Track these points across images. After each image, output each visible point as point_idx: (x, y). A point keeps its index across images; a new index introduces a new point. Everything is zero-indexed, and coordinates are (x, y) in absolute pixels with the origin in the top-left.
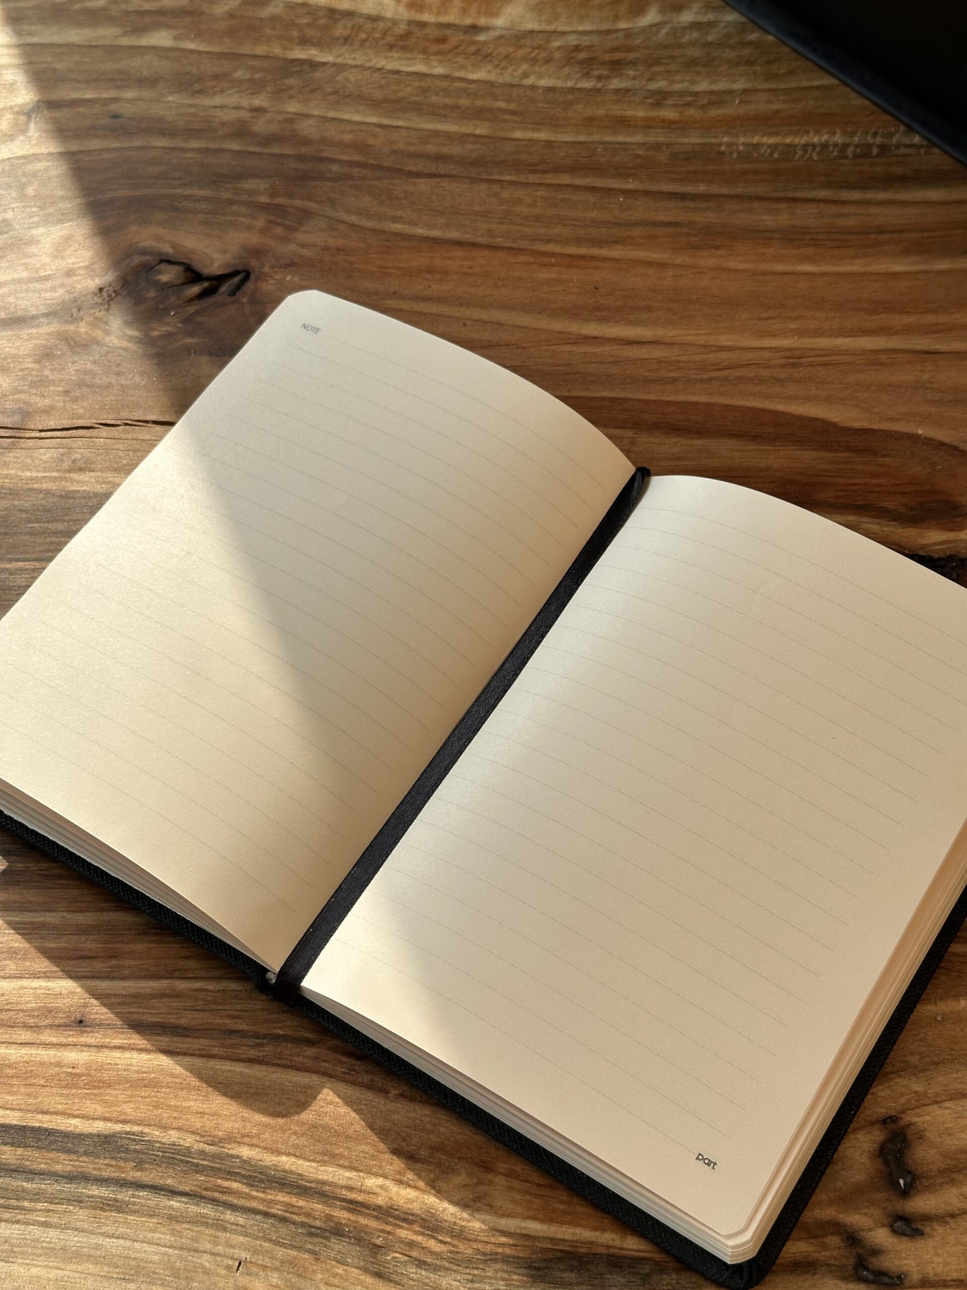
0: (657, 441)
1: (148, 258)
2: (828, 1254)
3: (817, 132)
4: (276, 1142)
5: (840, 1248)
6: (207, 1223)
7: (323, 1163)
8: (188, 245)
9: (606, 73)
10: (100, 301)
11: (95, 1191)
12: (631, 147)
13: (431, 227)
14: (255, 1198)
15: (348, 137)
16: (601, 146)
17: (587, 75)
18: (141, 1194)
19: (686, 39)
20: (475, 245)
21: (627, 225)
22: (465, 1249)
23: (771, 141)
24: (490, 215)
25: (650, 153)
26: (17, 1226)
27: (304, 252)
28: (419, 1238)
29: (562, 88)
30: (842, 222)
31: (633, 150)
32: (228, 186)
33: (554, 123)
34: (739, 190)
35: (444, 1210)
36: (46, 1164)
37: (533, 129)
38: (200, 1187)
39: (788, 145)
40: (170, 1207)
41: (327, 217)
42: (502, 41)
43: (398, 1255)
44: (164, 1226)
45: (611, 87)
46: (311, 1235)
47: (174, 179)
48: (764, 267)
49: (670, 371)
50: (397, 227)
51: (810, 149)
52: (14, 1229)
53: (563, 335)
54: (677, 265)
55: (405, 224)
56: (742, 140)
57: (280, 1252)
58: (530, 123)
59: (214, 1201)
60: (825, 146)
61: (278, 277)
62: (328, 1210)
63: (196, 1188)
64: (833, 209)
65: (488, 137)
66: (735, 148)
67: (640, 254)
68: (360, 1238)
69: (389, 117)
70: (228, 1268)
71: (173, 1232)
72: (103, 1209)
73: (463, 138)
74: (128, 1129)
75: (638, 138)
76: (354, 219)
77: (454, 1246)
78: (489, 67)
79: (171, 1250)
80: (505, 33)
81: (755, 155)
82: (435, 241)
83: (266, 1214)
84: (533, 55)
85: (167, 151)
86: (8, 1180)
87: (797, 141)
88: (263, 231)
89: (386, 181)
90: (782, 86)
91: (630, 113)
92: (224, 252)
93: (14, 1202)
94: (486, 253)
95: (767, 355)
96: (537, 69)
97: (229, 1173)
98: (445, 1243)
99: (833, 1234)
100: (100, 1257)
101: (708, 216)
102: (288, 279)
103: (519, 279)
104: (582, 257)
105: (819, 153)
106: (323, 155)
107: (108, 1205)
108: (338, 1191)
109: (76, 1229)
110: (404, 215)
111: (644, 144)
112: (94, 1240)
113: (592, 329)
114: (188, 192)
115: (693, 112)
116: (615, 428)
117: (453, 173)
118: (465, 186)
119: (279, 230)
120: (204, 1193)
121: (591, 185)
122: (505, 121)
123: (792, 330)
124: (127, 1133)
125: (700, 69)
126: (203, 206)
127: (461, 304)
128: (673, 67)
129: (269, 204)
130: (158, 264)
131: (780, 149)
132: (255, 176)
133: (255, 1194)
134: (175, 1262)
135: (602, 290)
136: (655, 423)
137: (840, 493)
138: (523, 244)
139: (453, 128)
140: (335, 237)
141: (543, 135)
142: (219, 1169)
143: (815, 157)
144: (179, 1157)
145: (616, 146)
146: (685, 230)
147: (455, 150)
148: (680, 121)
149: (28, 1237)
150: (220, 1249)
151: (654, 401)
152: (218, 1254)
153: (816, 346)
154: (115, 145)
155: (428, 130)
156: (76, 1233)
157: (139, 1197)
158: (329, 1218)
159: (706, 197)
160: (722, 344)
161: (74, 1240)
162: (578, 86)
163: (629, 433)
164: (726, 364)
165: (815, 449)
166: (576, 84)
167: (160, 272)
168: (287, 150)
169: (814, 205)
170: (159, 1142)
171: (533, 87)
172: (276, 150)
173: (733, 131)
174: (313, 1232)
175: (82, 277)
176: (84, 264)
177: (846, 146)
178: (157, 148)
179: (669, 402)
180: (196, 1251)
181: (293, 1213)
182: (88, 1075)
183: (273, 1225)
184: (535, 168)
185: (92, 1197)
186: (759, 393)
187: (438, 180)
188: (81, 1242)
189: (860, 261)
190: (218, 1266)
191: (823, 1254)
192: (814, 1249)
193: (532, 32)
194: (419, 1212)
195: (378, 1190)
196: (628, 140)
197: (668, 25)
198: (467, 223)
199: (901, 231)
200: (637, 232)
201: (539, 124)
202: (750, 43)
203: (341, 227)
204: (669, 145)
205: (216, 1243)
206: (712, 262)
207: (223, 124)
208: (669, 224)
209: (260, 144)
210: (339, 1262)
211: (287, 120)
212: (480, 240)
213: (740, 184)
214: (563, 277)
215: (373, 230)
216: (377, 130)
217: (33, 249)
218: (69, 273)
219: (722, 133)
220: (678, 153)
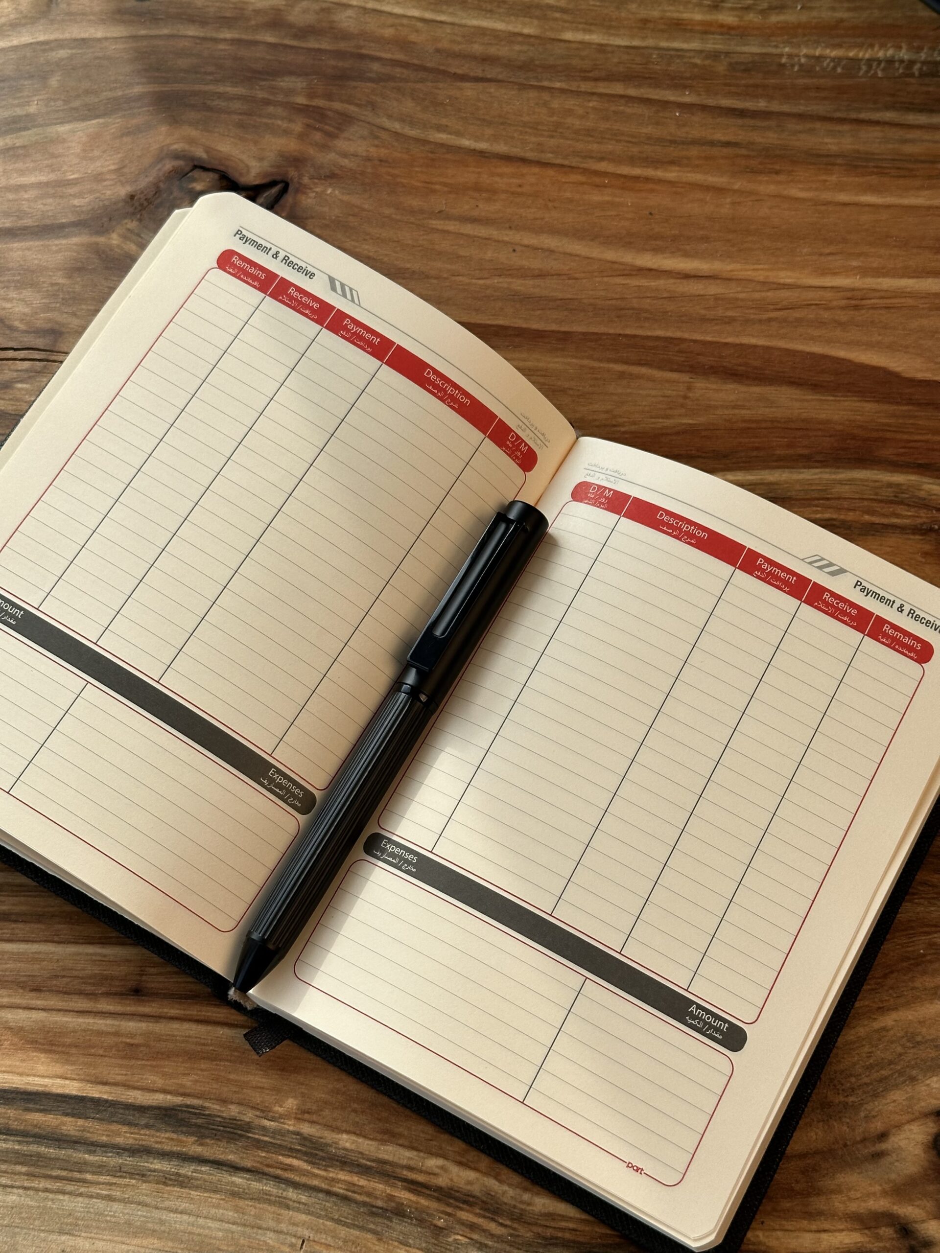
0: (714, 386)
1: (180, 163)
2: (881, 1245)
3: (882, 46)
4: (335, 1119)
5: (893, 1239)
6: (269, 1200)
7: (383, 1142)
8: (222, 149)
10: (131, 210)
11: (157, 1165)
12: (688, 54)
13: (478, 138)
14: (316, 1176)
15: (388, 32)
16: (656, 52)
18: (203, 1169)
20: (524, 161)
21: (683, 143)
22: (526, 1234)
23: (834, 53)
24: (540, 127)
25: (707, 62)
26: (80, 1199)
27: (345, 162)
28: (480, 1221)
30: (908, 149)
31: (690, 57)
32: (263, 83)
33: (607, 24)
34: (801, 108)
35: (504, 1193)
36: (108, 1136)
37: (585, 31)
38: (261, 1163)
39: (851, 59)
40: (232, 1182)
41: (369, 123)
43: (459, 1237)
44: (226, 1202)
46: (373, 1214)
47: (205, 73)
48: (826, 196)
49: (727, 309)
50: (442, 137)
51: (875, 64)
52: (78, 1202)
53: (616, 266)
54: (735, 191)
55: (450, 133)
56: (804, 51)
57: (343, 1231)
58: (580, 23)
59: (277, 1178)
60: (890, 61)
61: (318, 190)
62: (389, 1190)
63: (258, 1165)
64: (899, 133)
65: (536, 37)
66: (796, 59)
67: (697, 177)
68: (422, 1220)
69: (433, 11)
70: (292, 1246)
71: (236, 1209)
72: (165, 1184)
73: (512, 37)
74: (189, 1103)
75: (695, 45)
76: (397, 126)
77: (514, 1229)
79: (234, 1227)
81: (818, 69)
82: (482, 153)
83: (328, 1193)
85: (198, 41)
86: (70, 1152)
87: (861, 55)
88: (301, 137)
89: (429, 84)
91: (686, 16)
92: (261, 159)
93: (77, 1175)
94: (536, 170)
95: (829, 295)
97: (291, 1149)
98: (506, 1226)
99: (887, 1225)
100: (164, 1232)
101: (769, 137)
102: (329, 191)
103: (571, 201)
104: (637, 178)
105: (883, 70)
106: (364, 51)
107: (171, 1180)
108: (398, 1170)
109: (139, 1203)
110: (449, 124)
111: (701, 51)
112: (156, 1214)
113: (647, 260)
114: (221, 89)
115: (752, 17)
116: (672, 370)
117: (500, 77)
118: (513, 93)
119: (318, 136)
120: (266, 1170)
121: (645, 96)
122: (556, 19)
123: (855, 268)
124: (188, 1106)
126: (237, 105)
127: (510, 228)
129: (307, 106)
130: (191, 171)
131: (844, 62)
132: (291, 73)
133: (316, 1171)
134: (239, 1239)
135: (657, 217)
136: (711, 367)
137: (902, 450)
138: (574, 161)
139: (499, 26)
140: (377, 146)
141: (595, 38)
142: (280, 1146)
143: (880, 74)
144: (239, 1132)
145: (672, 53)
146: (744, 152)
147: (503, 51)
148: (738, 27)
149: (92, 1210)
150: (283, 1227)
151: (711, 343)
152: (281, 1232)
153: (879, 287)
154: (143, 32)
155: (475, 27)
156: (140, 1207)
157: (201, 1172)
158: (391, 1198)
159: (765, 115)
160: (782, 281)
161: (139, 1214)
163: (685, 378)
164: (785, 303)
165: (877, 402)
167: (194, 180)
168: (325, 45)
169: (878, 128)
170: (219, 1116)
172: (313, 44)
173: (795, 40)
174: (374, 1212)
175: (112, 182)
176: (112, 167)
177: (912, 63)
178: (186, 37)
179: (726, 344)
180: (260, 1228)
181: (354, 1192)
182: (148, 1046)
183: (335, 1204)
184: (587, 74)
185: (155, 1171)
186: (820, 336)
187: (486, 84)
188: (144, 1216)
189: (926, 192)
190: (282, 1244)
191: (876, 1244)
192: (867, 1239)
194: (478, 1194)
195: (437, 1171)
196: (685, 46)
198: (515, 135)
200: (694, 151)
201: (591, 24)
203: (384, 135)
204: (727, 54)
205: (279, 1221)
206: (772, 189)
207: (257, 12)
208: (728, 144)
209: (296, 36)
210: (401, 1243)
211: (323, 10)
212: (530, 155)
213: (802, 102)
214: (617, 200)
215: (417, 140)
216: (420, 25)
217: (59, 149)
218: (98, 178)
219: (783, 43)
220: (737, 63)
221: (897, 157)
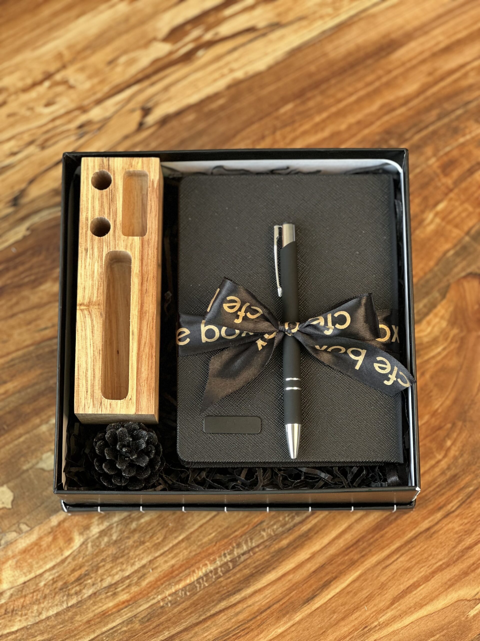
3: (198, 568)
9: (78, 588)
12: (118, 628)
16: (103, 636)
17: (69, 595)
19: (103, 546)
23: (181, 585)
25: (129, 627)
29: (63, 610)
30: (241, 617)
31: (120, 629)
34: (184, 625)
39: (190, 584)
42: (14, 598)
45: (86, 596)
51: (201, 581)
56: (167, 593)
60: (206, 575)
64: (231, 612)
66: (166, 600)
75: (118, 621)
78: (19, 618)
80: (11, 591)
81: (179, 599)
84: (35, 598)
87: (192, 580)
90: (166, 549)
91: (104, 608)
96: (42, 605)
105: (206, 581)
111: (123, 622)
125: (121, 560)
128: (108, 566)
131: (187, 588)
143: (207, 585)
145: (111, 631)
148: (131, 598)
162: (70, 604)
166: (67, 604)
169: (223, 614)
171: (48, 618)
173: (160, 590)
177: (216, 569)
193: (25, 583)
196: (114, 624)
197: (89, 540)
199: (269, 608)
202: (135, 530)
204: (135, 616)
213: (182, 621)
219: (155, 594)
220: (142, 619)
221: (239, 625)
